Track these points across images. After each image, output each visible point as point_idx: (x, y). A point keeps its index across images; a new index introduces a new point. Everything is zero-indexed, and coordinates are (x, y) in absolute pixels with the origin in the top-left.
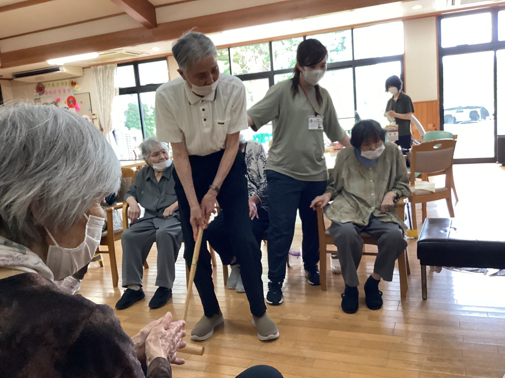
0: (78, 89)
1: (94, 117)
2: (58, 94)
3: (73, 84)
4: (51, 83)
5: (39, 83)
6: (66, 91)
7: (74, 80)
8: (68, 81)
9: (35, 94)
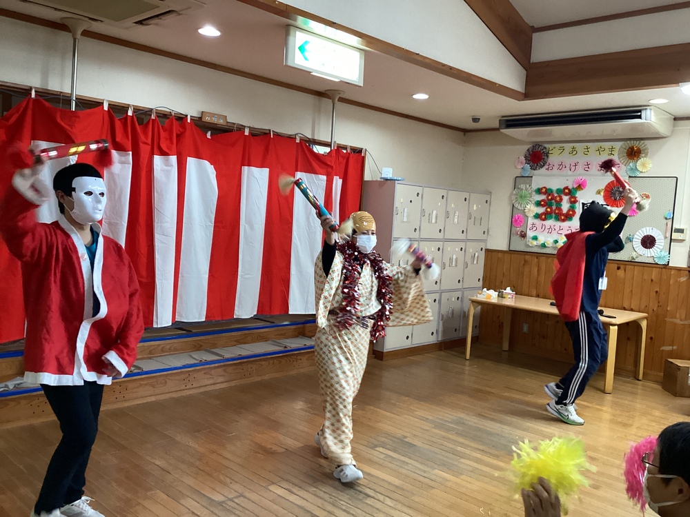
3: (634, 153)
4: (568, 146)
7: (636, 144)
8: (618, 145)
9: (521, 167)
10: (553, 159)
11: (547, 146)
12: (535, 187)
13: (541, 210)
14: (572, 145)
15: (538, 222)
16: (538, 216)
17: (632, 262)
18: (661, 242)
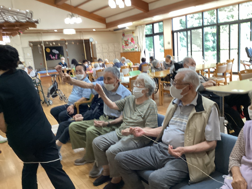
0: (134, 35)
1: (139, 46)
2: (128, 37)
6: (131, 35)
7: (133, 31)
9: (122, 37)
11: (125, 33)
12: (124, 40)
16: (125, 45)
17: (135, 52)
18: (137, 48)
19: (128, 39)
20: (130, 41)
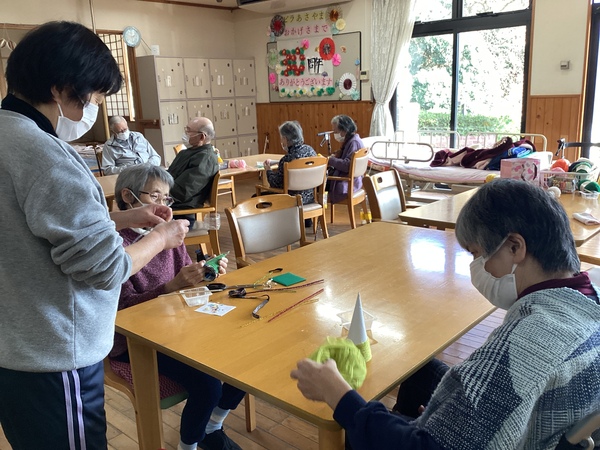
0: (342, 25)
1: (363, 77)
2: (305, 34)
3: (334, 16)
4: (296, 14)
5: (277, 16)
6: (320, 30)
7: (335, 9)
8: (325, 10)
9: (268, 34)
10: (288, 26)
11: (283, 16)
12: (279, 50)
13: (285, 68)
14: (298, 13)
15: (284, 77)
16: (283, 73)
17: (340, 101)
18: (355, 84)
19: (305, 46)
20: (312, 53)
